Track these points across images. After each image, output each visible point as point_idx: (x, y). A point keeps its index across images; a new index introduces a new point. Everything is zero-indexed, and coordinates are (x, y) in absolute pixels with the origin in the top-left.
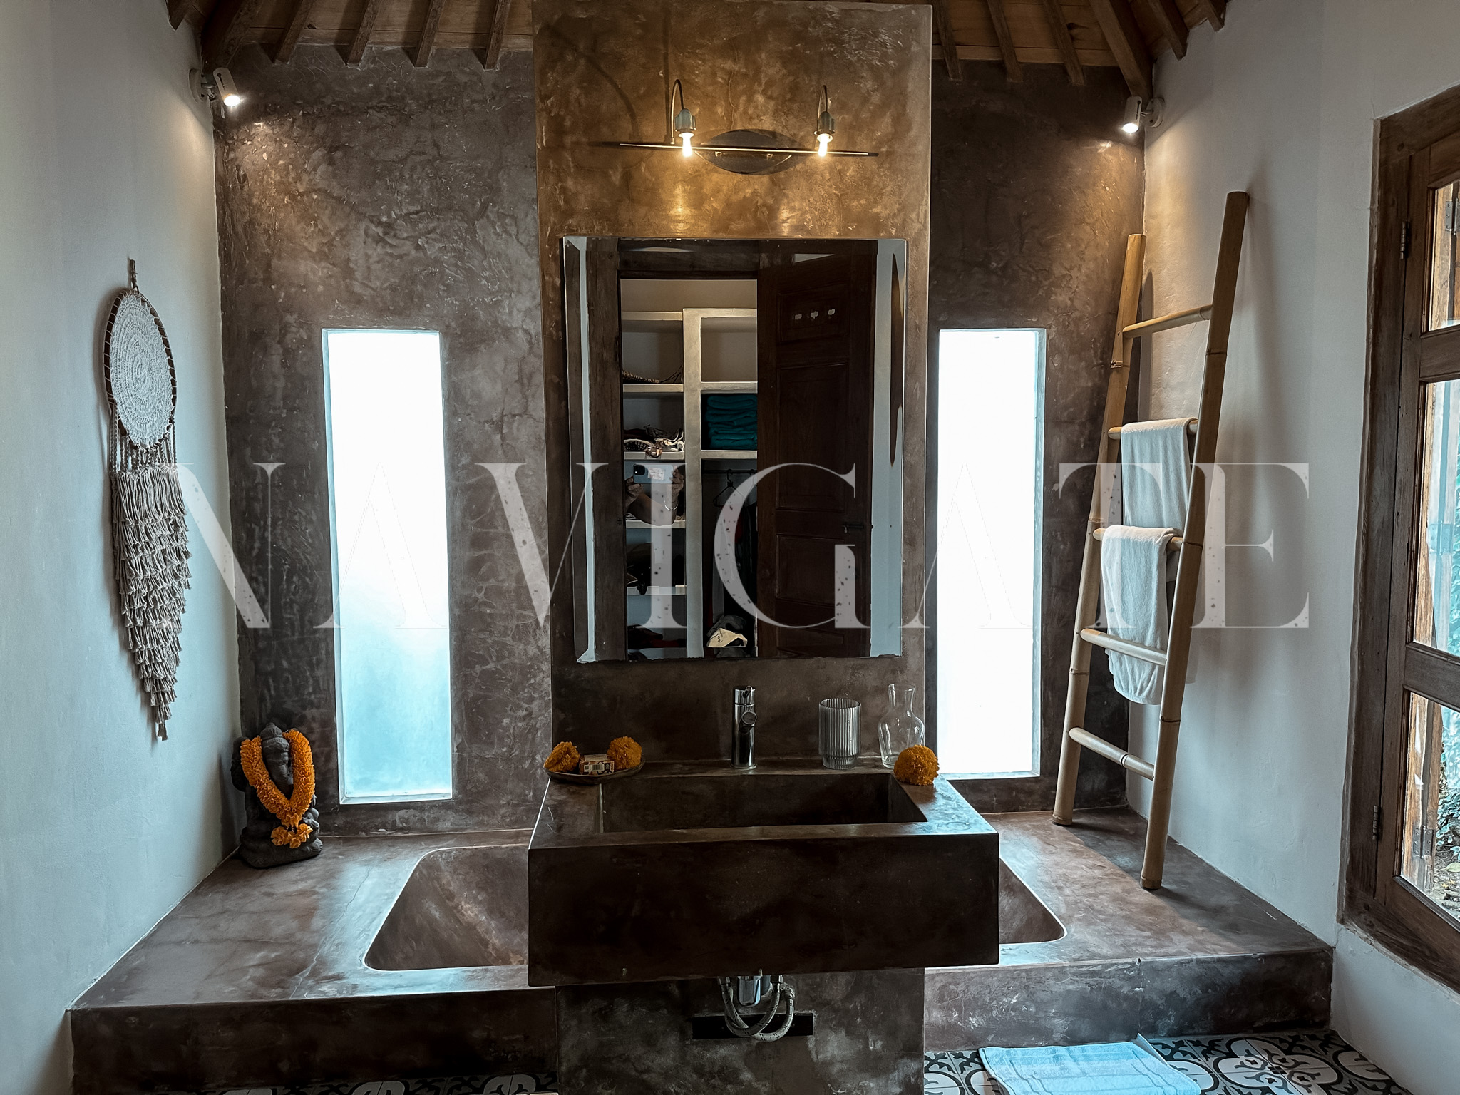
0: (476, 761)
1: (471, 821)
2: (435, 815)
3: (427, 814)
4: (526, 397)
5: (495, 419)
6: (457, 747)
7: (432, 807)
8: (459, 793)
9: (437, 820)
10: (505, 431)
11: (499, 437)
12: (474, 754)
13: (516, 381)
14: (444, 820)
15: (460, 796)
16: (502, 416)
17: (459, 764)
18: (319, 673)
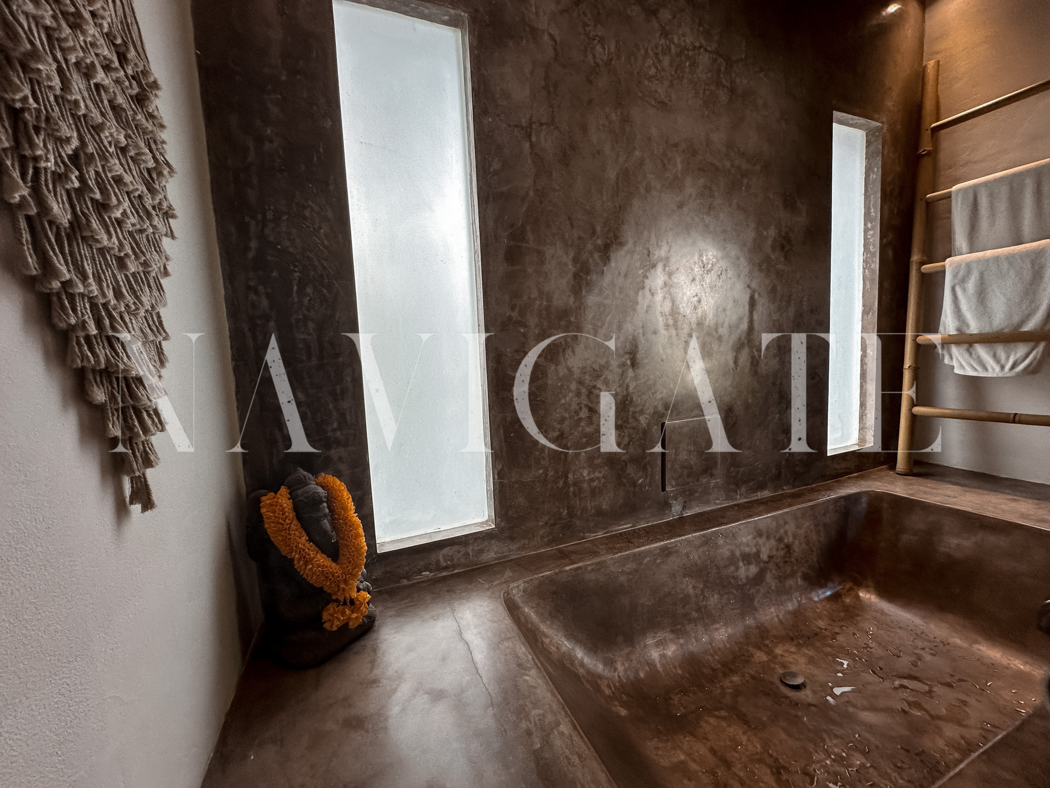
0: (516, 486)
1: (514, 546)
2: (479, 548)
3: (471, 548)
4: (551, 106)
5: (524, 125)
6: (498, 474)
7: (476, 539)
8: (502, 521)
9: (481, 551)
10: (534, 139)
11: (527, 145)
12: (513, 480)
13: (543, 88)
14: (488, 551)
15: (503, 524)
16: (531, 123)
17: (500, 491)
18: (346, 404)
